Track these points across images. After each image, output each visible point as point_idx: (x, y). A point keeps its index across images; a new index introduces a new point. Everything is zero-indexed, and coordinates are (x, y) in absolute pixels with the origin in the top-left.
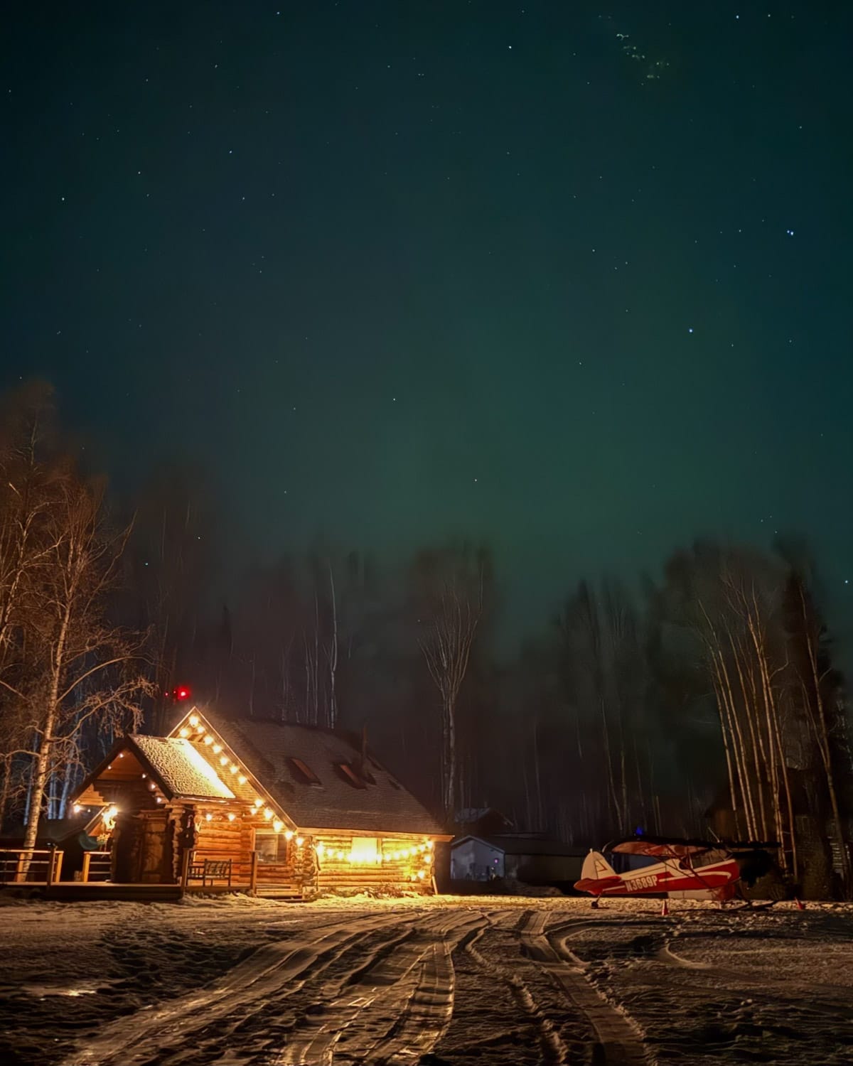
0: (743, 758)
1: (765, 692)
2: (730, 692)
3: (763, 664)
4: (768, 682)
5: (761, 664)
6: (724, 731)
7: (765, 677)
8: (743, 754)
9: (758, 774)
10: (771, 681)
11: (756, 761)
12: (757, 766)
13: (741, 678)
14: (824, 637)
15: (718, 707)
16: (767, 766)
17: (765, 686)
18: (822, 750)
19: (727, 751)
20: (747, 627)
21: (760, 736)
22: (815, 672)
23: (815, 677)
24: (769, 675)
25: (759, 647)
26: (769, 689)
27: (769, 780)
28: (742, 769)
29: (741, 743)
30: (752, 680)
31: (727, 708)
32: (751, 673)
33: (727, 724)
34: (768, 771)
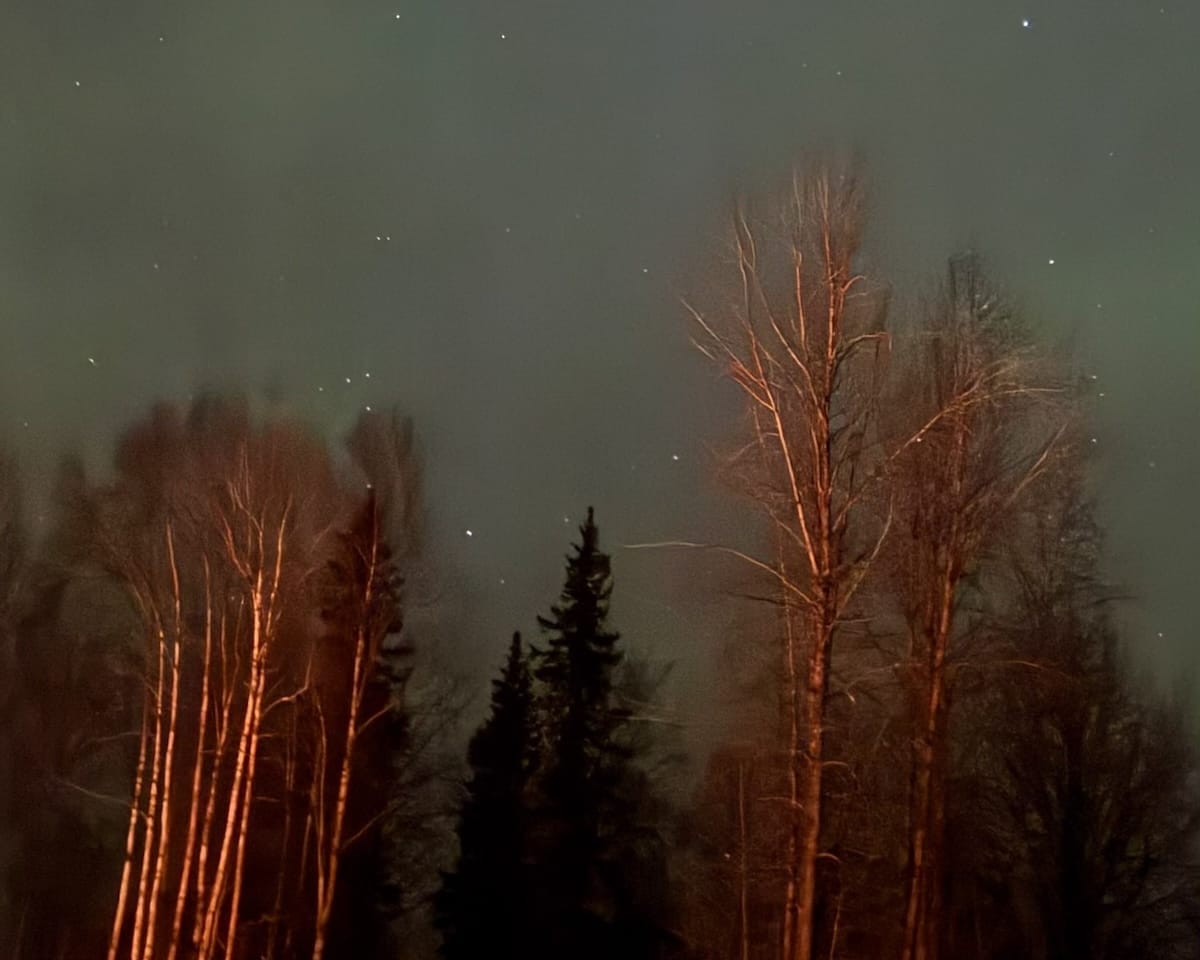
0: (156, 884)
1: (243, 745)
2: (172, 735)
3: (257, 682)
4: (256, 723)
5: (254, 683)
6: (133, 820)
7: (253, 711)
8: (158, 875)
9: (177, 924)
10: (262, 721)
11: (182, 894)
12: (180, 904)
13: (204, 708)
14: (393, 641)
15: (138, 762)
16: (200, 905)
17: (246, 730)
18: (321, 881)
19: (127, 867)
20: (250, 600)
21: (205, 839)
22: (353, 712)
23: (352, 722)
24: (262, 709)
25: (260, 645)
26: (254, 738)
27: (196, 938)
28: (147, 909)
29: (161, 851)
30: (226, 714)
31: (156, 769)
32: (227, 698)
33: (144, 807)
34: (199, 917)
